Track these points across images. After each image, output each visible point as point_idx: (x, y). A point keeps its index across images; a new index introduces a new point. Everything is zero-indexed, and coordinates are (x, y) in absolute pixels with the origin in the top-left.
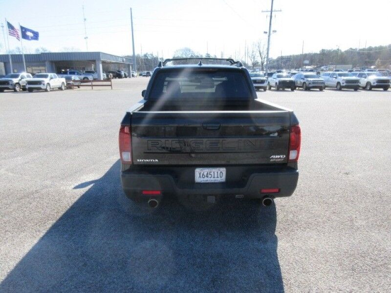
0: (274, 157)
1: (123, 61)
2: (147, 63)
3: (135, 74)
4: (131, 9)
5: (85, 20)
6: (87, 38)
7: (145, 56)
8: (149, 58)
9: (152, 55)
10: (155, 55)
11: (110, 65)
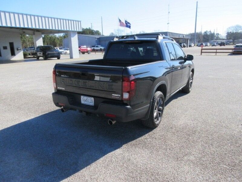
0: (114, 95)
1: (183, 37)
2: (205, 37)
3: (193, 45)
4: (197, 2)
5: (169, 12)
6: (169, 23)
7: (205, 32)
8: (208, 34)
9: (210, 31)
10: (212, 32)
11: (179, 39)
